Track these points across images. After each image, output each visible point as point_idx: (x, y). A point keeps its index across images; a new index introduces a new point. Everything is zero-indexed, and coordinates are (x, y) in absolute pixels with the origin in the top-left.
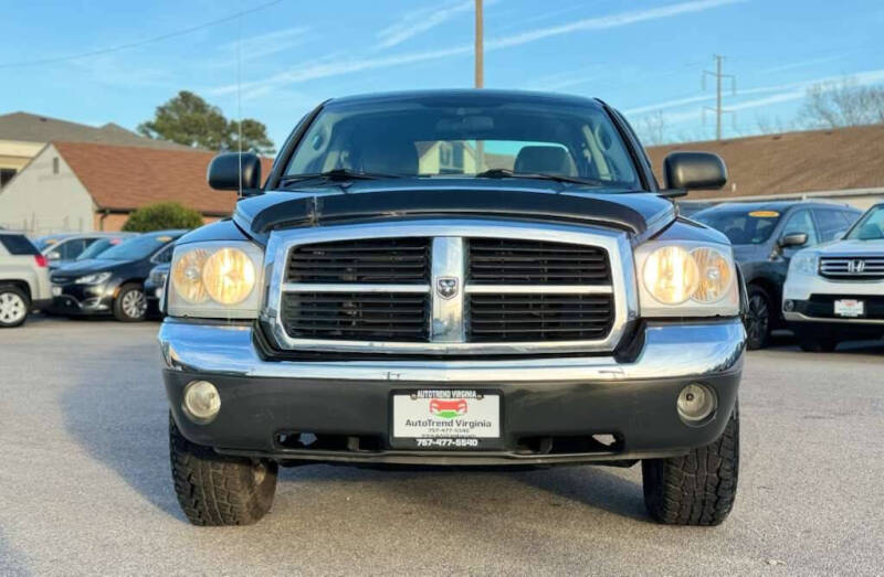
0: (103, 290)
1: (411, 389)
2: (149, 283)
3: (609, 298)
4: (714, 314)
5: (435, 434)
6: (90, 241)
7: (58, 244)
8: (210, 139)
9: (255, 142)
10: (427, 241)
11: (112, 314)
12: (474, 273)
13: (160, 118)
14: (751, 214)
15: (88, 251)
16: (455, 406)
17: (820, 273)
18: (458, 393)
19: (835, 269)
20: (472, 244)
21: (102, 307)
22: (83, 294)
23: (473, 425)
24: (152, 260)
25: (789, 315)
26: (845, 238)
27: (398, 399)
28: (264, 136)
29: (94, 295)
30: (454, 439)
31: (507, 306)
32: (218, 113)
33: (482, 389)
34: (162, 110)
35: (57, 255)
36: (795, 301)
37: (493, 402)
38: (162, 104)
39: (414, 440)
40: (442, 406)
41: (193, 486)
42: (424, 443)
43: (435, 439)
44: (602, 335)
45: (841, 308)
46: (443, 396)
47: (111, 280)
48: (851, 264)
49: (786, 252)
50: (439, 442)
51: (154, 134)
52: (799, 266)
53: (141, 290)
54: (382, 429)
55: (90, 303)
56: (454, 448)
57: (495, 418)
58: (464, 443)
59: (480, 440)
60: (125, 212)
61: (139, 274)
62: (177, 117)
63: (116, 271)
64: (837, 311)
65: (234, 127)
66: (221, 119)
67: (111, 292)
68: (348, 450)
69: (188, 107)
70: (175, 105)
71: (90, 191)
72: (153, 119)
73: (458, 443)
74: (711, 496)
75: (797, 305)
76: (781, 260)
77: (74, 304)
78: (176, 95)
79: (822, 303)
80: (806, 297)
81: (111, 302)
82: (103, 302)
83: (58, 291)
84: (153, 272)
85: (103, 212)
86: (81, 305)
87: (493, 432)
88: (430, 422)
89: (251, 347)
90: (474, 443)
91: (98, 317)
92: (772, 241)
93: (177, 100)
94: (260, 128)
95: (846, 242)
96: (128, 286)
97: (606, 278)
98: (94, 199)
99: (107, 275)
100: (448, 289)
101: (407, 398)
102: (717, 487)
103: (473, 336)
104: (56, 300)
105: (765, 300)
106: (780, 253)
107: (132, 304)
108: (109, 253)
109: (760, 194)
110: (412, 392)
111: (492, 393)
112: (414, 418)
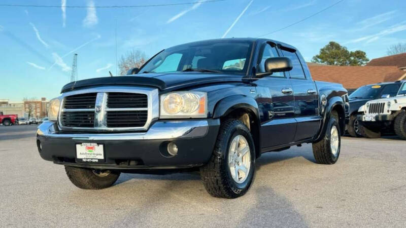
3: (146, 112)
4: (189, 118)
5: (87, 157)
8: (342, 60)
9: (361, 60)
10: (95, 94)
12: (110, 104)
13: (322, 53)
16: (92, 148)
18: (92, 144)
20: (110, 94)
23: (97, 155)
27: (77, 146)
28: (365, 57)
30: (92, 159)
31: (118, 115)
32: (346, 49)
33: (99, 143)
34: (322, 50)
37: (101, 146)
38: (322, 48)
39: (82, 159)
40: (89, 148)
42: (84, 160)
44: (143, 125)
46: (89, 145)
50: (88, 160)
51: (319, 60)
56: (92, 162)
57: (102, 152)
58: (94, 160)
59: (99, 160)
62: (328, 52)
65: (352, 54)
66: (347, 51)
68: (75, 163)
69: (333, 48)
70: (328, 48)
72: (319, 54)
78: (328, 43)
87: (102, 157)
88: (86, 154)
90: (97, 161)
93: (328, 46)
94: (363, 54)
100: (98, 110)
101: (80, 145)
103: (109, 126)
110: (81, 143)
111: (101, 144)
112: (82, 153)
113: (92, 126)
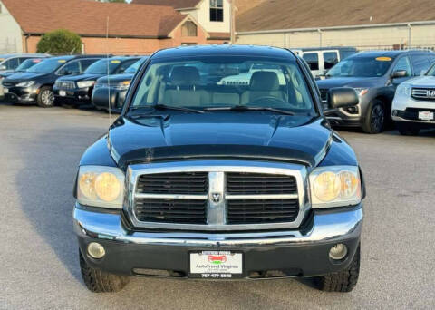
0: (31, 89)
1: (199, 250)
2: (55, 87)
3: (297, 201)
5: (211, 272)
6: (22, 59)
7: (5, 61)
10: (206, 174)
11: (36, 103)
12: (229, 189)
14: (377, 59)
15: (21, 66)
16: (220, 258)
17: (412, 96)
18: (222, 253)
19: (420, 94)
20: (228, 175)
21: (31, 99)
22: (20, 92)
23: (229, 267)
24: (56, 73)
25: (395, 118)
26: (426, 75)
27: (192, 255)
29: (27, 93)
30: (220, 274)
33: (233, 250)
35: (4, 67)
36: (398, 111)
37: (239, 257)
39: (200, 274)
40: (214, 258)
41: (92, 279)
42: (206, 276)
43: (211, 274)
44: (292, 219)
45: (422, 115)
46: (215, 254)
47: (34, 85)
48: (428, 92)
49: (395, 81)
50: (212, 276)
52: (401, 91)
53: (51, 90)
54: (184, 269)
55: (24, 97)
56: (219, 278)
57: (240, 264)
58: (225, 276)
59: (233, 275)
60: (39, 35)
61: (50, 81)
63: (37, 80)
64: (420, 117)
67: (35, 91)
71: (19, 23)
73: (222, 276)
74: (346, 281)
75: (399, 113)
76: (391, 85)
77: (15, 97)
79: (412, 112)
80: (404, 109)
81: (35, 97)
82: (31, 97)
83: (7, 91)
84: (57, 81)
85: (26, 35)
86: (19, 98)
87: (239, 271)
88: (208, 266)
89: (120, 226)
90: (230, 276)
91: (28, 105)
92: (387, 75)
95: (427, 78)
96: (44, 88)
97: (295, 190)
98: (22, 28)
99: (33, 82)
100: (216, 198)
101: (197, 254)
102: (349, 279)
103: (230, 221)
104: (6, 95)
105: (382, 107)
106: (392, 81)
107: (46, 98)
108: (33, 69)
109: (385, 22)
110: (199, 252)
111: (238, 252)
112: (200, 264)
113: (203, 221)
